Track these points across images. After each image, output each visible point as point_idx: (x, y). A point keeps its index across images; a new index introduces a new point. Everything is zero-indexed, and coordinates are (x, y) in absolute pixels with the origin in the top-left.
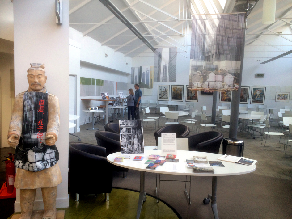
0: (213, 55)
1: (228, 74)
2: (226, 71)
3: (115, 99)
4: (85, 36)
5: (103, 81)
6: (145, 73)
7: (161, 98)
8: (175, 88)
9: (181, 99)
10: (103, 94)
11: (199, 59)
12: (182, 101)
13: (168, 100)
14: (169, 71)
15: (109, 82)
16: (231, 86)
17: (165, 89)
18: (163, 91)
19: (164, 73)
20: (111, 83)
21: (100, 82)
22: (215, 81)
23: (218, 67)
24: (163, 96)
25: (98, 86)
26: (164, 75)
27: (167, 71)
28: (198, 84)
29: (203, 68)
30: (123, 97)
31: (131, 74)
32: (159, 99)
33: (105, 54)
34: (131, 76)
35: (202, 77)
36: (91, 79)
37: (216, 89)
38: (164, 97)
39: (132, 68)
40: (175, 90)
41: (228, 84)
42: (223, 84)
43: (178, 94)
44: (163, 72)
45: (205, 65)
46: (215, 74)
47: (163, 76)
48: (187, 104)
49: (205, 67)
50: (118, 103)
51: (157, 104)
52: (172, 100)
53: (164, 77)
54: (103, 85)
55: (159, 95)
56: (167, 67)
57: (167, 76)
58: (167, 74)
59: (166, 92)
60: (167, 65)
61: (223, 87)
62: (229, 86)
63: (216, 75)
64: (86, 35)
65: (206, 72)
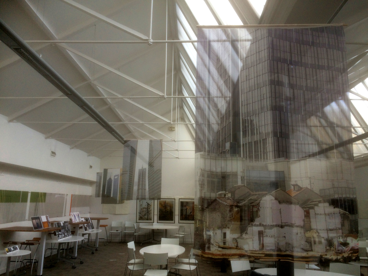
0: (264, 141)
1: (320, 202)
2: (311, 191)
3: (62, 225)
4: (10, 121)
5: (45, 194)
6: (113, 179)
7: (141, 218)
8: (163, 203)
9: (172, 220)
10: (38, 218)
11: (224, 152)
12: (173, 222)
13: (152, 221)
14: (149, 180)
15: (56, 196)
16: (336, 243)
17: (148, 204)
18: (144, 208)
19: (141, 182)
20: (62, 197)
21: (38, 197)
22: (282, 227)
23: (284, 177)
24: (145, 215)
25: (34, 204)
26: (140, 187)
27: (145, 179)
28: (225, 234)
29: (237, 182)
30: (79, 219)
31: (96, 182)
32: (138, 221)
33: (51, 152)
34: (97, 186)
35: (236, 209)
36: (20, 192)
37: (288, 253)
38: (146, 217)
39: (98, 173)
40: (162, 205)
41: (324, 235)
42: (308, 234)
43: (167, 212)
44: (139, 182)
45: (243, 172)
46: (280, 202)
47: (138, 189)
48: (180, 227)
49: (243, 178)
50: (67, 232)
51: (136, 228)
52: (159, 221)
53: (140, 191)
54: (45, 201)
55: (138, 214)
56: (145, 172)
57: (145, 189)
58: (145, 185)
59: (150, 208)
60: (145, 169)
61: (308, 247)
62: (330, 243)
63: (283, 206)
64: (15, 121)
65: (250, 195)
